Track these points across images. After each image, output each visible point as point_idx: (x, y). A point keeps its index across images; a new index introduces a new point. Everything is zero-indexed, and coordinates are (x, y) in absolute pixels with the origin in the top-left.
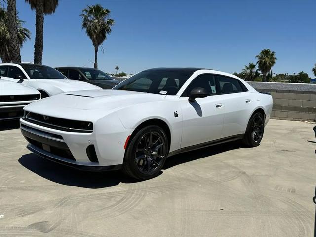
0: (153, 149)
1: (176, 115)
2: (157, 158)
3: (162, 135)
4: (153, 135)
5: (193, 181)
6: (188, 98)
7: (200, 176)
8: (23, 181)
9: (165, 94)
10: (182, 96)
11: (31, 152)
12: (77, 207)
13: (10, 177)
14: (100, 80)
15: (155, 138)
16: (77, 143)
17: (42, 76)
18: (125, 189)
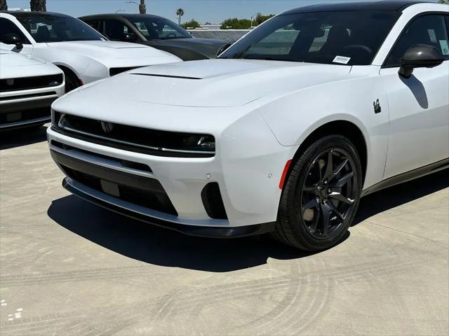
0: (333, 184)
1: (378, 110)
2: (340, 203)
3: (351, 154)
4: (334, 157)
5: (424, 252)
6: (398, 69)
7: (435, 240)
8: (71, 259)
9: (346, 62)
10: (384, 66)
11: (70, 194)
12: (200, 317)
13: (41, 250)
14: (167, 38)
15: (337, 161)
16: (182, 180)
17: (56, 36)
18: (284, 274)
